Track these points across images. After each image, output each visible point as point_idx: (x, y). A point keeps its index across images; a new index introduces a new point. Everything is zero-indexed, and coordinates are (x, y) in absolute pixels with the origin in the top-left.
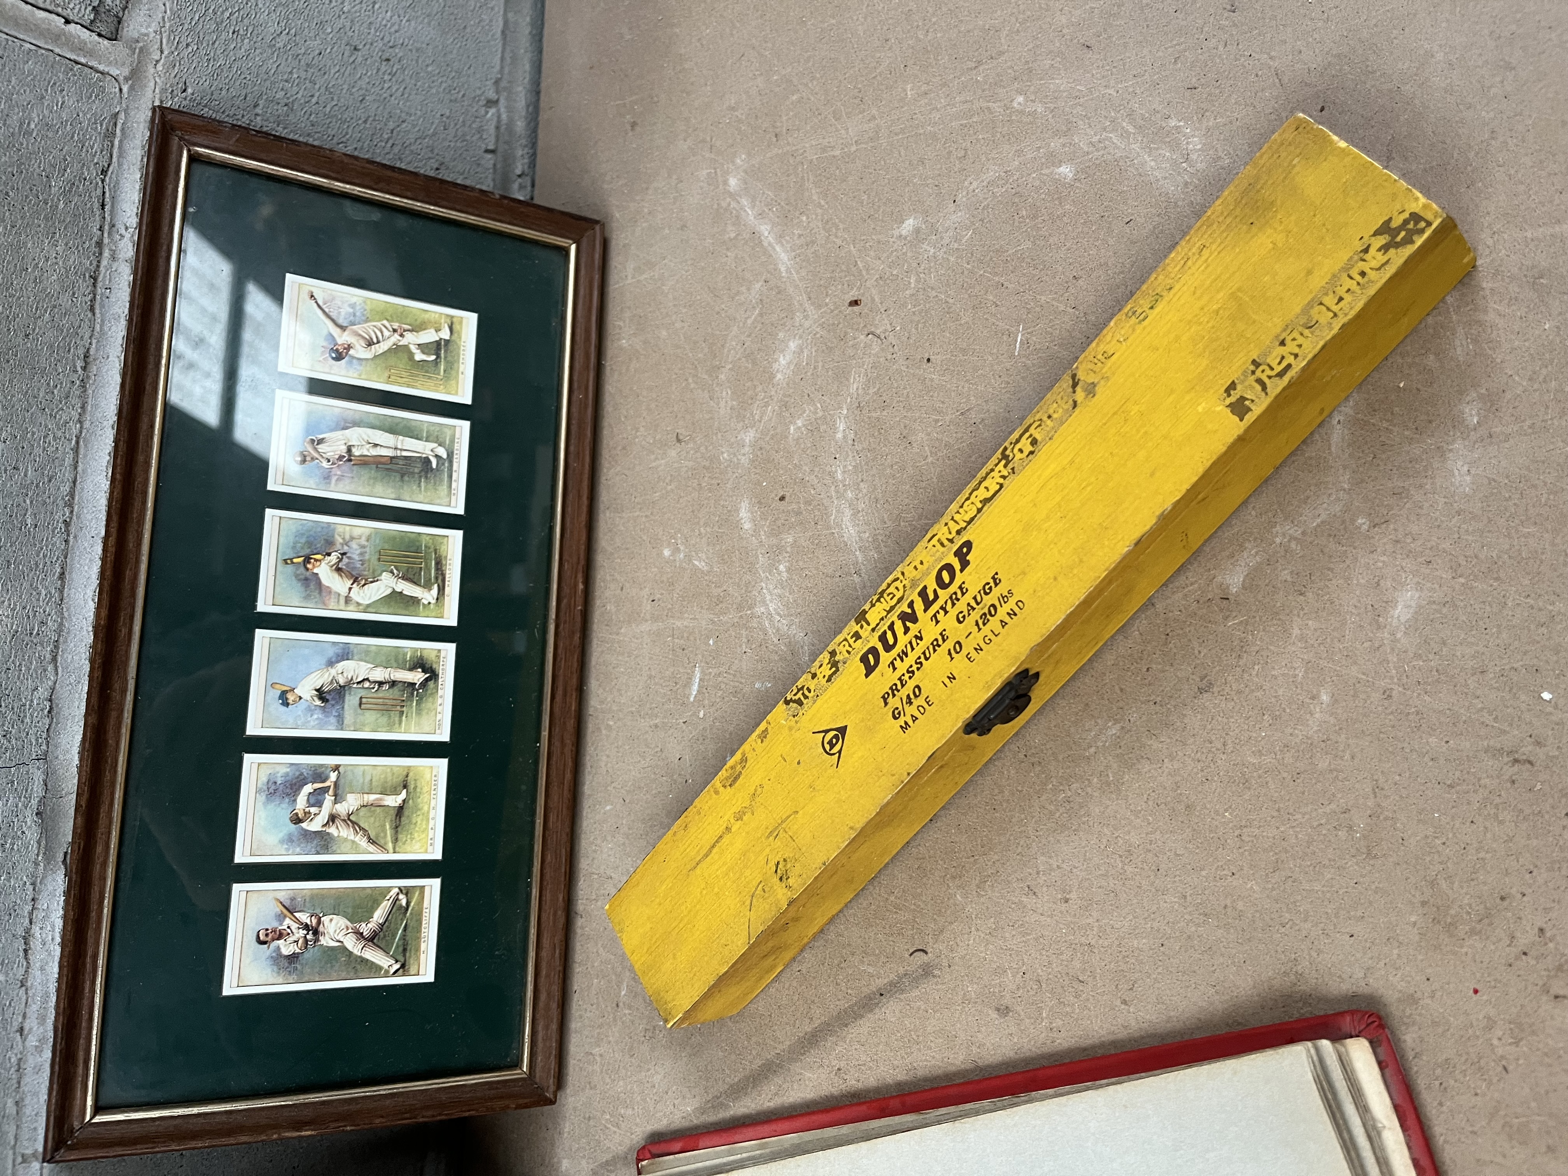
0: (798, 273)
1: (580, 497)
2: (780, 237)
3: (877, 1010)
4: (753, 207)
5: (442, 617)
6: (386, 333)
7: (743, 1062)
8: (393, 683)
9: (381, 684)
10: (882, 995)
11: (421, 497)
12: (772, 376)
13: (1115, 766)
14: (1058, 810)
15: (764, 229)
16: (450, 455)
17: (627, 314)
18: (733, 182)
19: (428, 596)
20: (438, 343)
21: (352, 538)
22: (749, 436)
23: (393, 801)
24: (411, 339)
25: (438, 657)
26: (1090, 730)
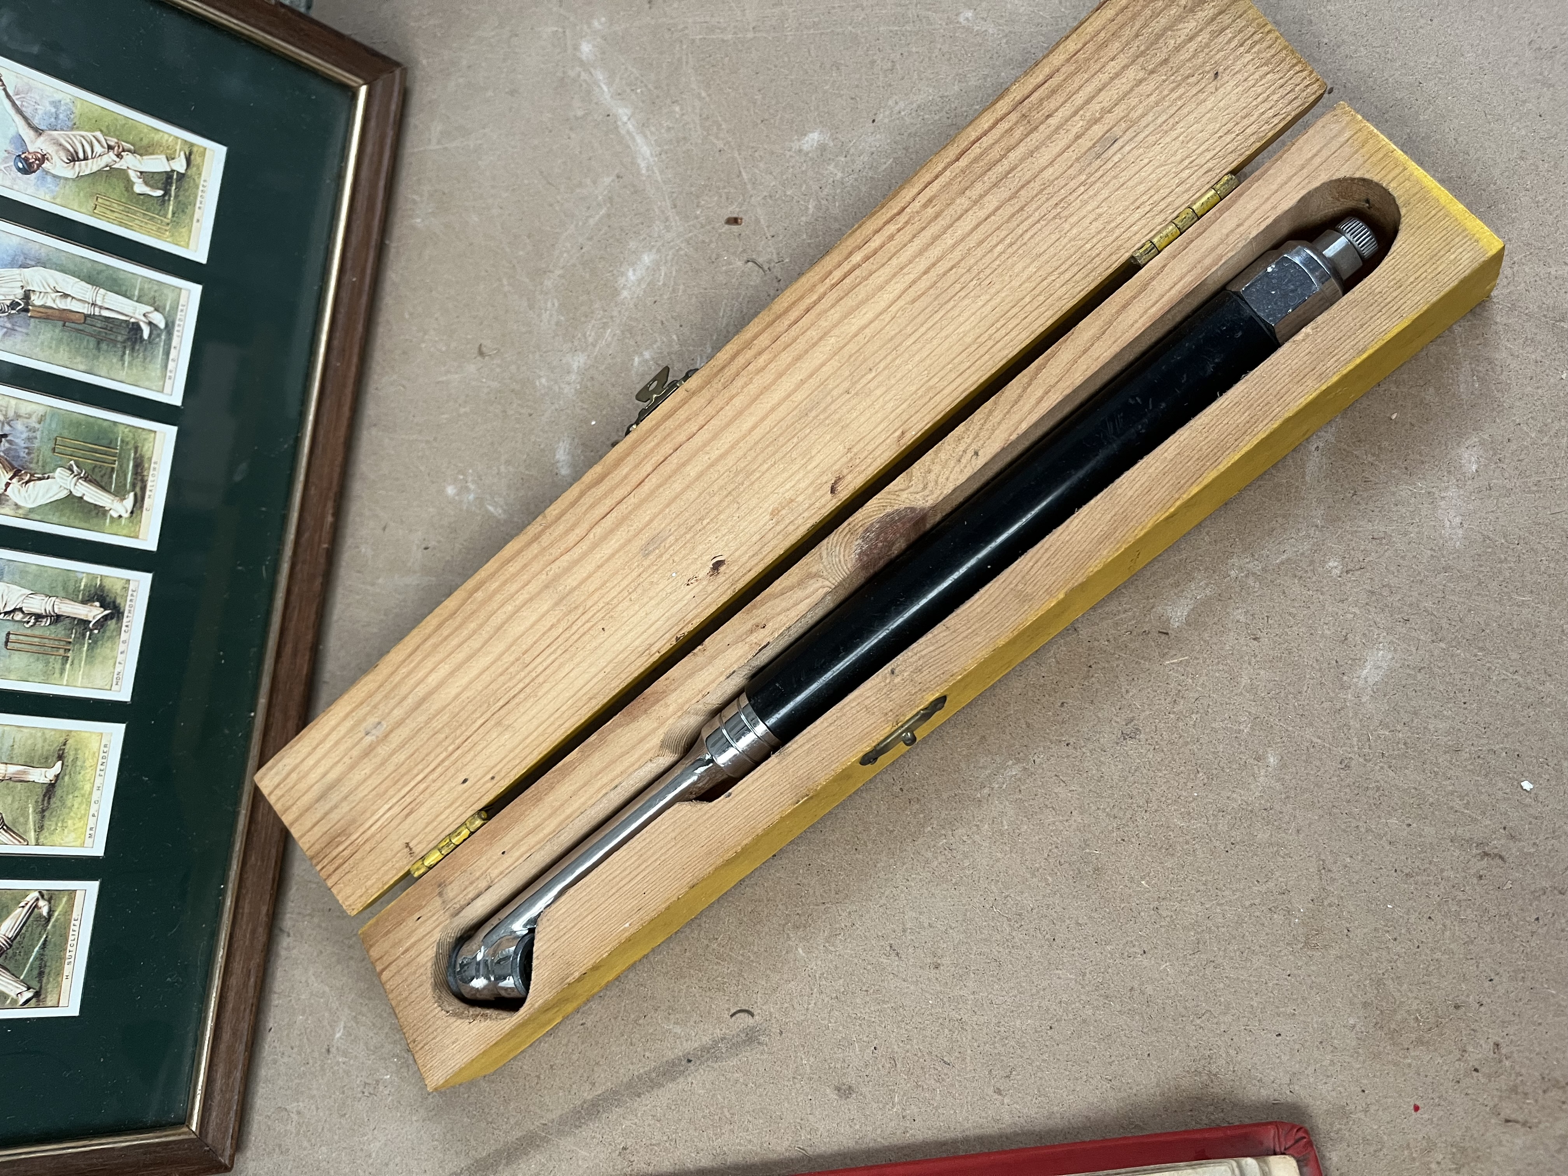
0: (662, 172)
1: (340, 406)
2: (643, 126)
3: (681, 1079)
4: (610, 84)
5: (137, 537)
6: (98, 149)
7: (496, 1132)
8: (57, 619)
9: (38, 617)
10: (689, 1061)
11: (122, 375)
12: (616, 292)
13: (1011, 813)
14: (936, 858)
15: (623, 113)
16: (169, 327)
17: (426, 188)
18: (586, 49)
19: (121, 507)
20: (169, 175)
21: (18, 416)
22: (578, 361)
23: (42, 776)
24: (131, 163)
25: (126, 589)
26: (984, 768)
